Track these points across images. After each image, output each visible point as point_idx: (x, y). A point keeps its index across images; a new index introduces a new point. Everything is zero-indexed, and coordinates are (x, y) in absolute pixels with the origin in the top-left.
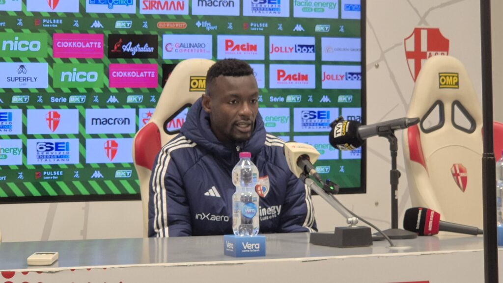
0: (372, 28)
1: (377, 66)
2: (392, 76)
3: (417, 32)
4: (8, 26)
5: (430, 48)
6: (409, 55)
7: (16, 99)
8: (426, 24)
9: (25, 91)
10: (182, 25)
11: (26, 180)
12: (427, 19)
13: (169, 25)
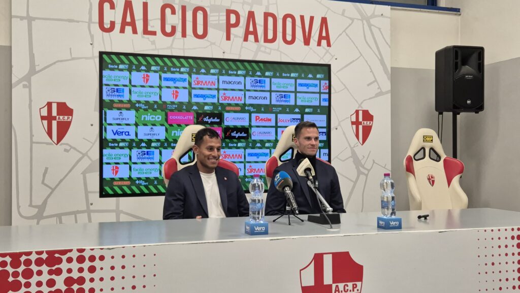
0: (334, 110)
1: (336, 129)
2: (344, 134)
3: (357, 112)
4: (149, 108)
5: (364, 120)
6: (353, 123)
7: (153, 144)
8: (362, 108)
9: (158, 141)
10: (238, 108)
11: (158, 184)
12: (362, 105)
13: (232, 108)
